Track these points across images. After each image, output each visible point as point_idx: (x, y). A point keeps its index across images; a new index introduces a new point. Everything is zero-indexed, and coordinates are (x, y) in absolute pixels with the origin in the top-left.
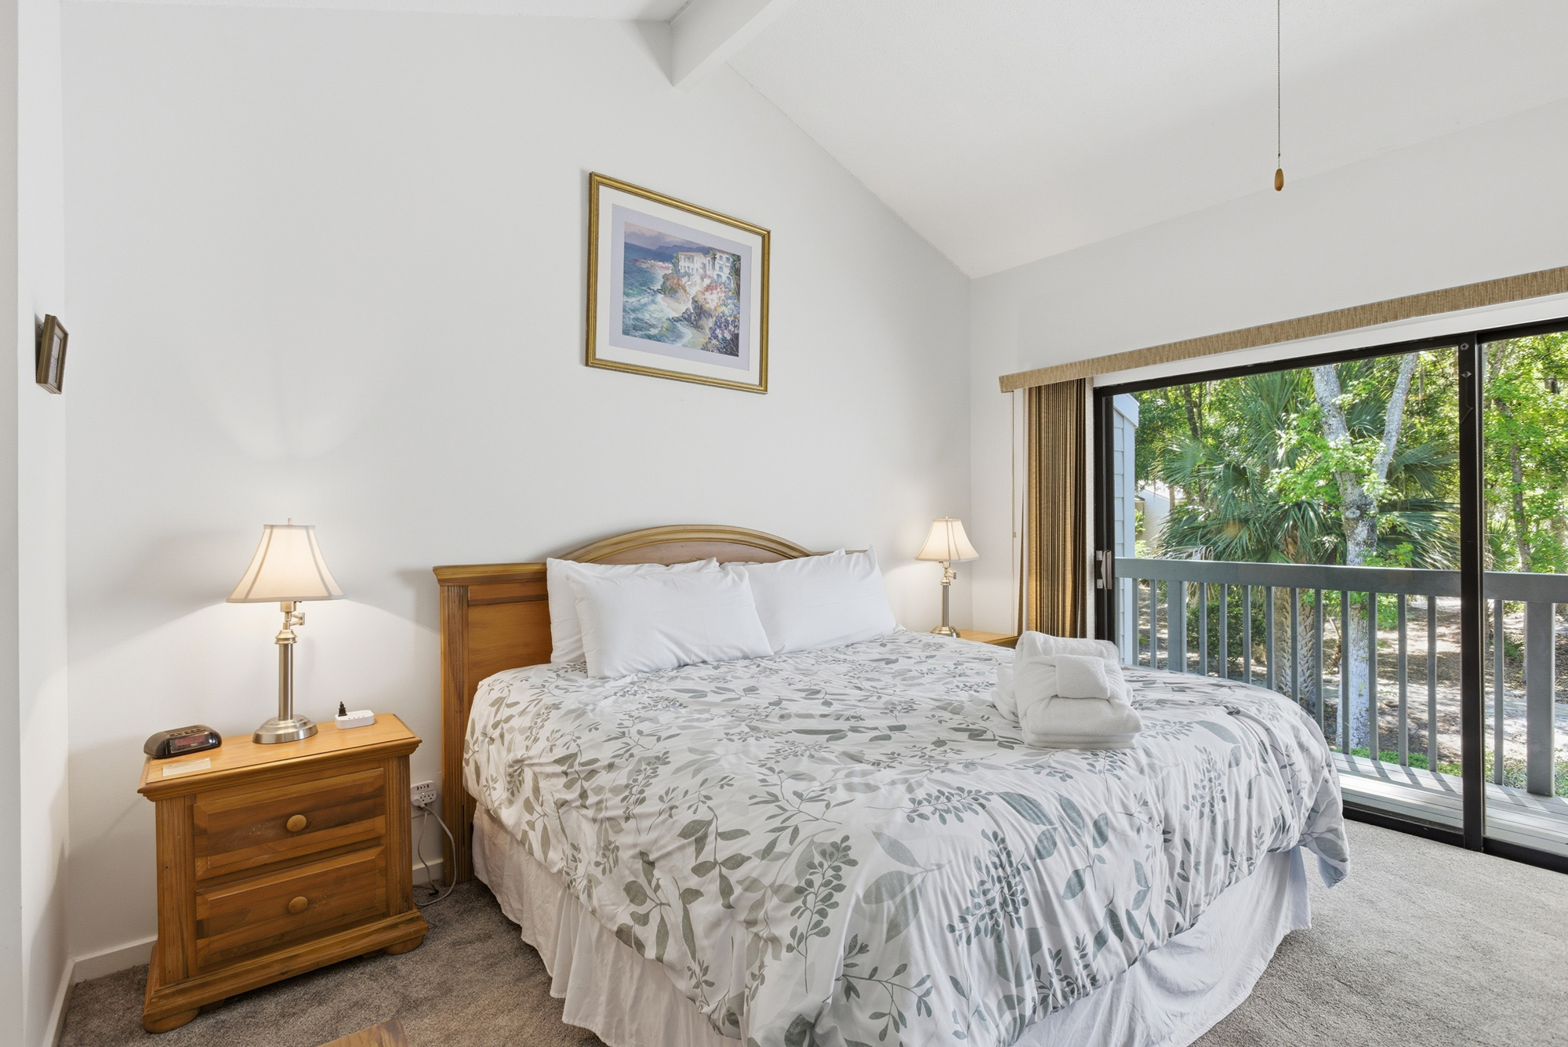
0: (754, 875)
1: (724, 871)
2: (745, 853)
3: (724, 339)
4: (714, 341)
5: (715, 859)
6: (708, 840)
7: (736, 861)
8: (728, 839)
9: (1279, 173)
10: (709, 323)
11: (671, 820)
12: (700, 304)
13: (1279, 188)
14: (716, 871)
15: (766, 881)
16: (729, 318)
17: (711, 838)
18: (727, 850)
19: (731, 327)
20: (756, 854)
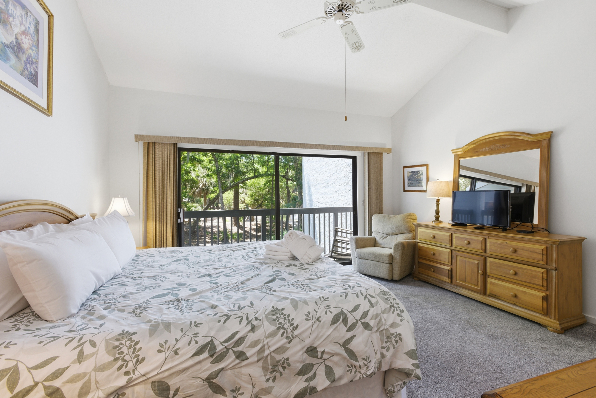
0: (375, 313)
1: (362, 321)
2: (366, 309)
3: (31, 72)
4: (26, 71)
5: (356, 320)
6: (348, 316)
7: (365, 314)
8: (356, 311)
9: (346, 117)
10: (24, 58)
11: (321, 323)
12: (19, 41)
13: (346, 120)
14: (359, 323)
15: (379, 312)
16: (33, 60)
17: (349, 315)
18: (358, 314)
19: (34, 66)
20: (370, 307)
